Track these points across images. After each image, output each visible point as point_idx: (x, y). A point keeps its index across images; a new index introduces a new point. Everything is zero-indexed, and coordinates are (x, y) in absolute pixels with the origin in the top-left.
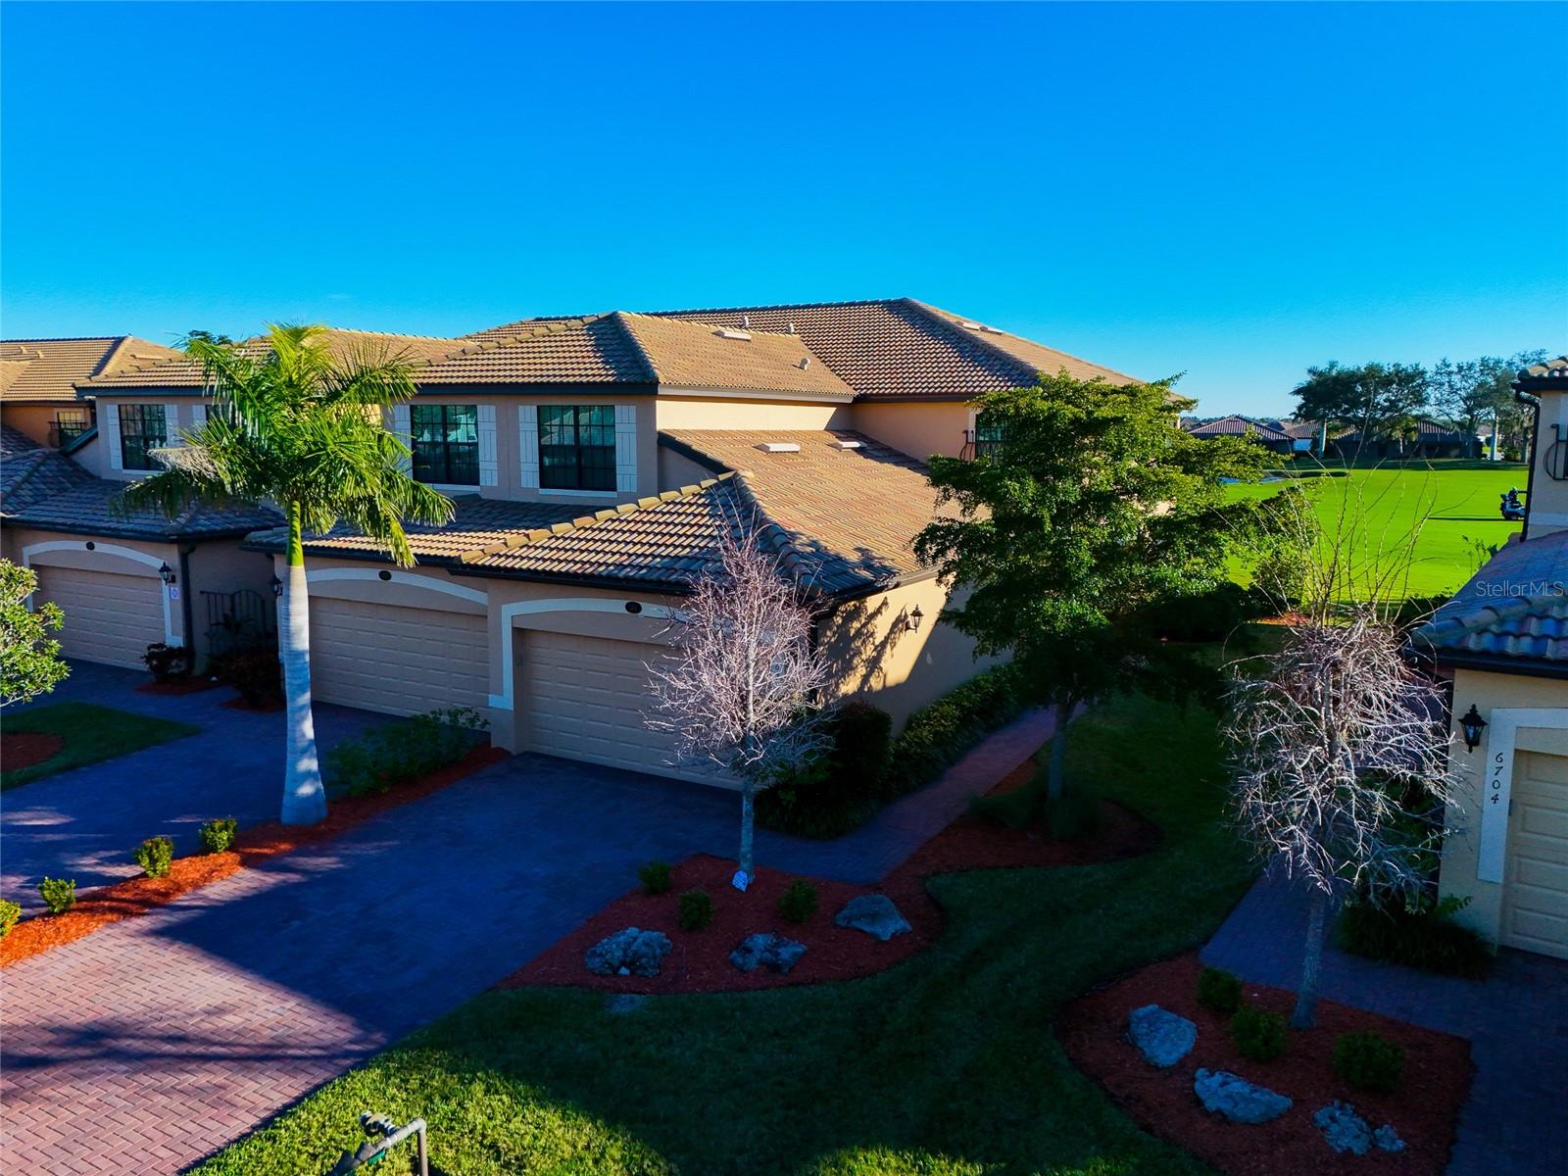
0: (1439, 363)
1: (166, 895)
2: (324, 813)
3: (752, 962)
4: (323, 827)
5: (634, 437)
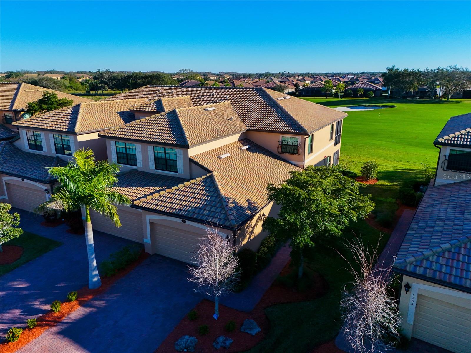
0: (425, 69)
1: (60, 318)
2: (101, 284)
3: (219, 347)
4: (100, 289)
5: (182, 159)
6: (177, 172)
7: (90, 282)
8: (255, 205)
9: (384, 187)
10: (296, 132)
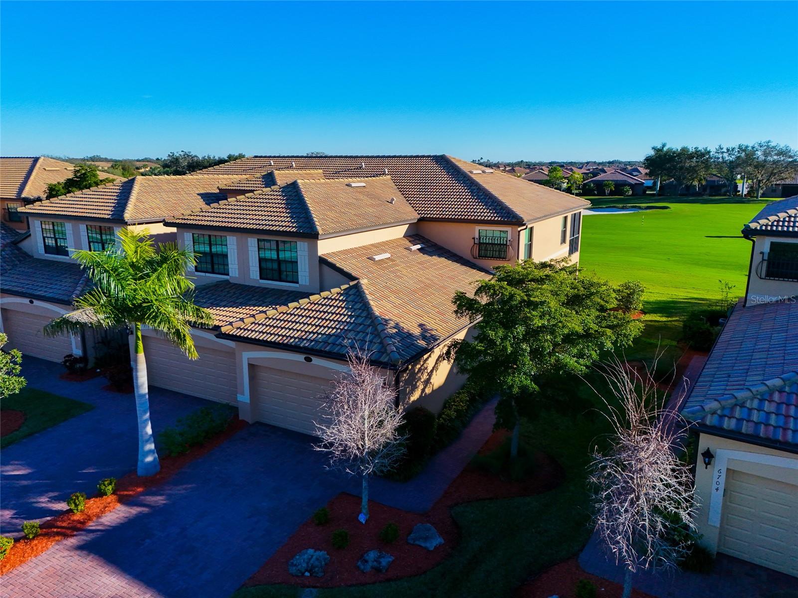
0: (717, 147)
1: (83, 523)
2: (158, 468)
3: (368, 568)
4: (158, 477)
5: (307, 258)
6: (297, 283)
7: (139, 463)
8: (433, 333)
9: (657, 324)
10: (504, 221)
